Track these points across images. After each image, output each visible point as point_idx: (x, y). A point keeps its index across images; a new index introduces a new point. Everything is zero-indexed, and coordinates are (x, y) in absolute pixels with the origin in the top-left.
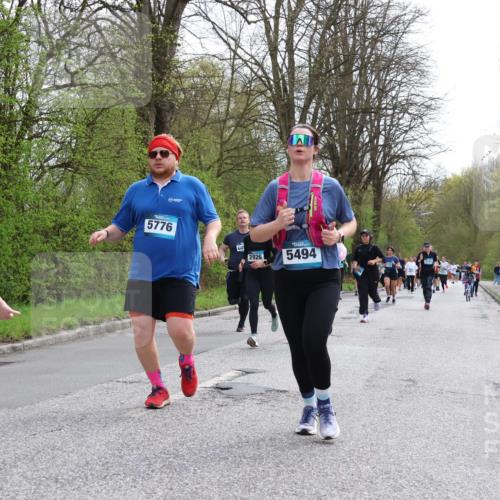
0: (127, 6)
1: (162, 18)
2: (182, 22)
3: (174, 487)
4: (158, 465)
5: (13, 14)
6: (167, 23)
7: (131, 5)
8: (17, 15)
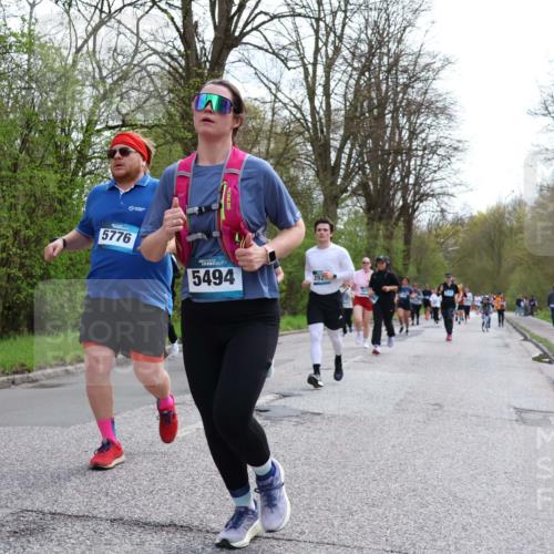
0: (175, 53)
1: (208, 64)
2: (226, 67)
3: (216, 502)
4: (201, 482)
5: (70, 61)
6: (212, 69)
7: (179, 52)
8: (74, 61)
